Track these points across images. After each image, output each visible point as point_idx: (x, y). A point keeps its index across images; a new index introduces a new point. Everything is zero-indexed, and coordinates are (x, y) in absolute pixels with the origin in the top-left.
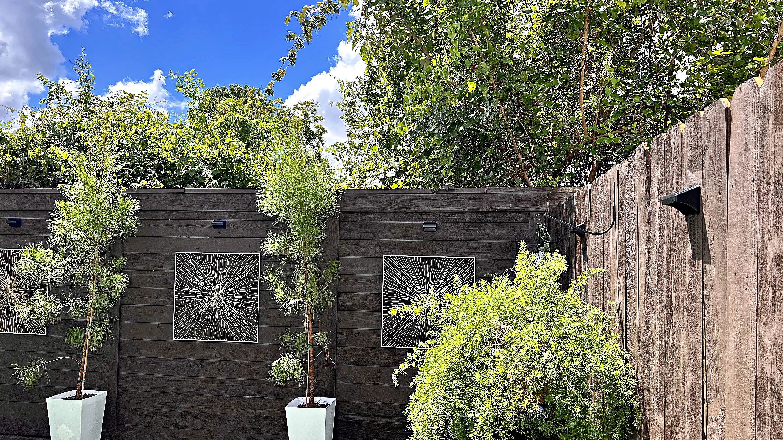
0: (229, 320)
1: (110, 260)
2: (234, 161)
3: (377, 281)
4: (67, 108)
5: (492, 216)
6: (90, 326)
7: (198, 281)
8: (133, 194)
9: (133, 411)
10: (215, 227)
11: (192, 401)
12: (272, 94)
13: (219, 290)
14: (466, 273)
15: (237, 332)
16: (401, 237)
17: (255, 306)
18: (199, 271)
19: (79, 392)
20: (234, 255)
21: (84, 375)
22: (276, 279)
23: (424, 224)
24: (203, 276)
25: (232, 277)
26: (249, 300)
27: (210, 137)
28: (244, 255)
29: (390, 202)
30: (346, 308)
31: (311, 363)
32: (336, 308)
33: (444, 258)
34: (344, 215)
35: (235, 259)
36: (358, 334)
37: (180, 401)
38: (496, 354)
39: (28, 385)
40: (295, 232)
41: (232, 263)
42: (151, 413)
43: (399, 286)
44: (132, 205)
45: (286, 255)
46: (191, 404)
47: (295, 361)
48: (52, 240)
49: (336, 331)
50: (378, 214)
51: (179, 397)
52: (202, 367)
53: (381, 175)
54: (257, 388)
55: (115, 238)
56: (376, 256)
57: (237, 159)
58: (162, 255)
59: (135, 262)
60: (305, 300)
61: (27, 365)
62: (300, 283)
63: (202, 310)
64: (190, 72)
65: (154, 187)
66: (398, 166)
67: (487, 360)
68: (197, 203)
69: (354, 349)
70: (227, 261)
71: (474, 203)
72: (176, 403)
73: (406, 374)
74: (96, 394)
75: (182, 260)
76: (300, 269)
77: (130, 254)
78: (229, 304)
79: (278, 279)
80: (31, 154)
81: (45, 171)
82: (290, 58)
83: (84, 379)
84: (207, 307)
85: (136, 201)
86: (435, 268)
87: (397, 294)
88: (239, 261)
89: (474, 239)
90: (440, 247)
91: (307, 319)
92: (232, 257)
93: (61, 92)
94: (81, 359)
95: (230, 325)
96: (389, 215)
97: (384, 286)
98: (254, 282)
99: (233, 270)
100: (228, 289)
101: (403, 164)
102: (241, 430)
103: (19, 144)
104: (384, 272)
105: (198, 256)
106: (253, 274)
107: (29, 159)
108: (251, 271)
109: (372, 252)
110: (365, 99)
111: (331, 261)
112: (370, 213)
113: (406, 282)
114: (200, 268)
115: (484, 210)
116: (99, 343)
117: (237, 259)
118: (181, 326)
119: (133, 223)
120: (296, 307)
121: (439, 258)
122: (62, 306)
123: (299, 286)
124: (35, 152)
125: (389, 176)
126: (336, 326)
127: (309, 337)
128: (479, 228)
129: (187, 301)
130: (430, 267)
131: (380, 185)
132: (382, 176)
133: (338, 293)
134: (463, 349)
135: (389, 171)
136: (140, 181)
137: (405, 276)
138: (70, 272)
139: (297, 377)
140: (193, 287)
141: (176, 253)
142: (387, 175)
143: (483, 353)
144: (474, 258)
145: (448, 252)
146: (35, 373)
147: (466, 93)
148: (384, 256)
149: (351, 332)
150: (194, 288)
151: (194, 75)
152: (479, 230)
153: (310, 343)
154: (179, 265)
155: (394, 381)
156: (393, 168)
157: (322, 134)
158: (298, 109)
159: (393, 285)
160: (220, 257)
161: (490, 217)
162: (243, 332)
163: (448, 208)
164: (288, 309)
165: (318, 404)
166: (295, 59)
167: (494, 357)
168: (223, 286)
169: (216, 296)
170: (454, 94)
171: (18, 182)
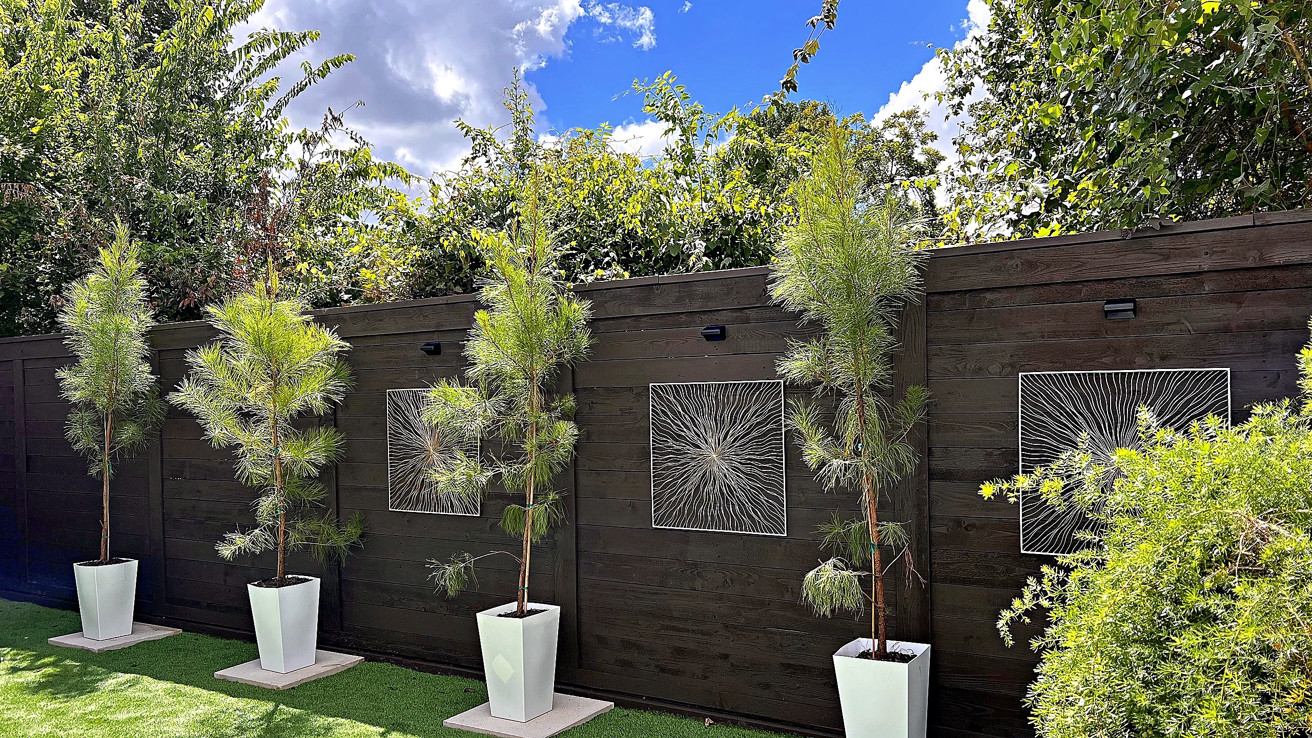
0: (737, 497)
1: (553, 400)
2: (744, 222)
3: (1007, 423)
4: (498, 168)
5: (1269, 274)
6: (531, 503)
7: (685, 430)
8: (583, 293)
9: (601, 640)
10: (709, 338)
11: (687, 631)
12: (795, 88)
13: (719, 445)
14: (1209, 403)
15: (750, 517)
16: (1055, 334)
17: (779, 472)
18: (686, 413)
19: (520, 607)
20: (739, 384)
21: (526, 579)
22: (809, 424)
23: (1106, 304)
24: (693, 421)
25: (738, 421)
26: (769, 461)
27: (703, 186)
28: (756, 383)
29: (1031, 265)
30: (947, 476)
31: (877, 577)
32: (926, 476)
33: (1155, 373)
34: (936, 298)
35: (741, 392)
36: (973, 526)
37: (668, 628)
38: (1238, 590)
39: (451, 593)
40: (837, 336)
41: (737, 397)
42: (627, 645)
43: (1056, 434)
44: (580, 310)
45: (822, 379)
46: (685, 634)
47: (845, 573)
48: (471, 373)
49: (927, 520)
50: (1005, 290)
51: (667, 623)
52: (698, 573)
53: (1011, 213)
54: (789, 614)
55: (560, 365)
56: (1003, 374)
57: (747, 218)
58: (631, 389)
59: (592, 403)
60: (863, 462)
61: (449, 562)
62: (850, 431)
63: (695, 479)
64: (664, 77)
65: (614, 279)
66: (1045, 190)
67: (1215, 604)
68: (679, 300)
69: (966, 554)
70: (728, 395)
71: (1224, 251)
72: (663, 632)
73: (1028, 620)
74: (545, 610)
75: (660, 397)
76: (850, 405)
77: (585, 389)
78: (736, 469)
79: (812, 425)
80: (446, 243)
81: (466, 268)
82: (825, 16)
83: (526, 586)
84: (701, 473)
85: (587, 304)
86: (1134, 394)
87: (1050, 449)
88: (748, 394)
89: (1226, 330)
90: (1146, 350)
91: (866, 497)
92: (736, 389)
93: (489, 143)
94: (521, 555)
95: (739, 505)
96: (1029, 292)
97: (1022, 434)
98: (776, 430)
99: (739, 410)
100: (733, 442)
101: (1059, 187)
102: (767, 686)
103: (432, 230)
104: (1022, 407)
105: (684, 388)
106: (773, 416)
107: (444, 251)
108: (769, 411)
109: (995, 368)
110: (991, 78)
111: (910, 389)
112: (988, 290)
113: (1070, 426)
114: (688, 408)
115: (1250, 264)
116: (544, 531)
117: (745, 392)
118: (663, 505)
119: (584, 340)
120: (844, 475)
121: (1143, 373)
122: (490, 474)
123: (849, 437)
124: (450, 240)
125: (1028, 214)
126: (927, 511)
127: (873, 530)
128: (1239, 303)
129: (670, 464)
130: (1124, 392)
131: (1007, 232)
132: (1013, 216)
133: (930, 449)
134: (1158, 575)
135: (1027, 204)
136: (593, 271)
137: (1067, 412)
138: (499, 421)
139: (850, 603)
140: (677, 441)
141: (651, 384)
142: (1023, 213)
143: (1208, 585)
144: (1228, 369)
145: (1165, 359)
146: (459, 573)
147: (1198, 17)
148: (1020, 374)
149: (958, 522)
150: (680, 442)
151: (671, 81)
152: (1239, 308)
153: (874, 541)
154: (655, 404)
155: (1002, 633)
156: (1035, 196)
157: (935, 164)
158: (891, 127)
159: (1041, 432)
160: (718, 388)
161: (1264, 278)
162: (762, 518)
163: (1162, 267)
164: (830, 478)
165: (895, 653)
166: (834, 16)
167: (1235, 597)
168: (725, 438)
169: (714, 456)
170: (1167, 23)
171: (433, 288)
